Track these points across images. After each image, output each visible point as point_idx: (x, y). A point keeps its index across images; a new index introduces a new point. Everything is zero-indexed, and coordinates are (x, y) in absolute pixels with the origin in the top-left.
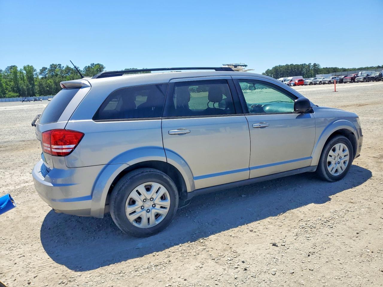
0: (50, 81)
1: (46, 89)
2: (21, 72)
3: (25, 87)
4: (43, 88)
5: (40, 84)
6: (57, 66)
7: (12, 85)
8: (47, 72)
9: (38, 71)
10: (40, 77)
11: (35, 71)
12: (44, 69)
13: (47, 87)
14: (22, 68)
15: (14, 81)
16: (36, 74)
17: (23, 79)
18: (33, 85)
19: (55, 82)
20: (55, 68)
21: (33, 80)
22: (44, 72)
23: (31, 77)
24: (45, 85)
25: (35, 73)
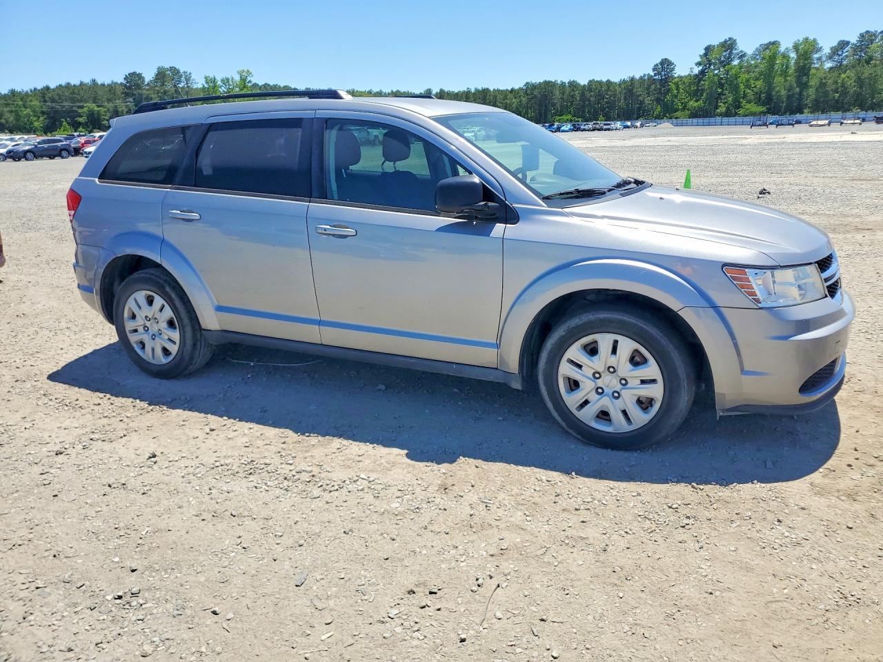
0: (849, 78)
1: (831, 97)
2: (785, 56)
3: (783, 92)
4: (826, 93)
5: (821, 83)
6: (876, 37)
7: (758, 87)
8: (846, 54)
9: (827, 50)
10: (828, 65)
11: (820, 50)
12: (843, 44)
13: (836, 91)
14: (790, 46)
15: (765, 78)
16: (819, 59)
17: (784, 73)
18: (804, 86)
19: (859, 78)
20: (872, 42)
21: (807, 74)
22: (840, 53)
23: (804, 67)
24: (833, 87)
25: (816, 56)
